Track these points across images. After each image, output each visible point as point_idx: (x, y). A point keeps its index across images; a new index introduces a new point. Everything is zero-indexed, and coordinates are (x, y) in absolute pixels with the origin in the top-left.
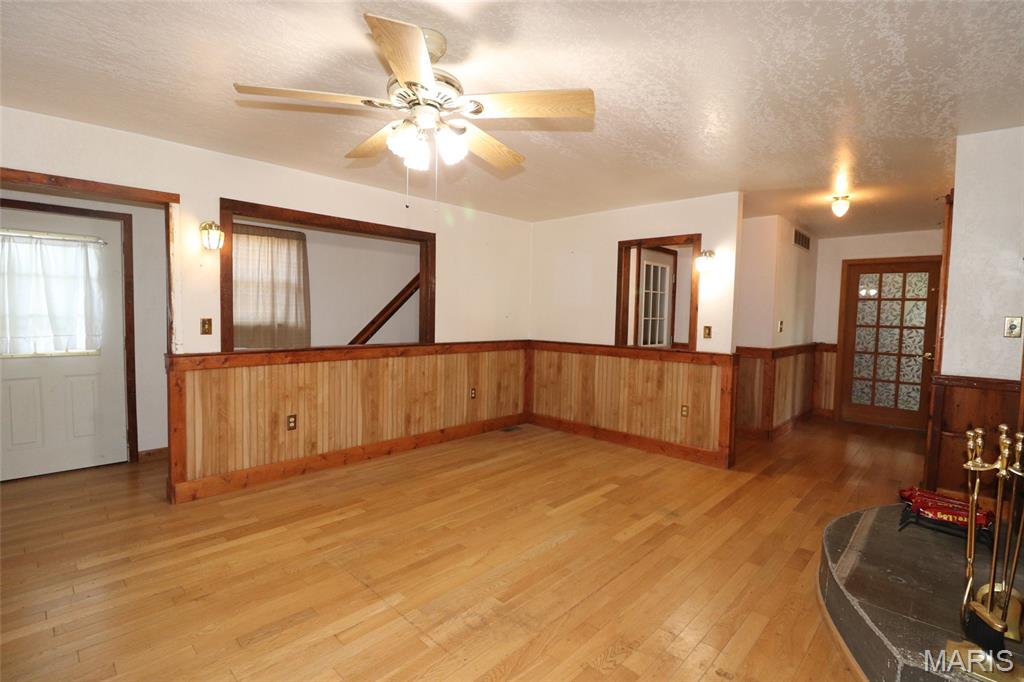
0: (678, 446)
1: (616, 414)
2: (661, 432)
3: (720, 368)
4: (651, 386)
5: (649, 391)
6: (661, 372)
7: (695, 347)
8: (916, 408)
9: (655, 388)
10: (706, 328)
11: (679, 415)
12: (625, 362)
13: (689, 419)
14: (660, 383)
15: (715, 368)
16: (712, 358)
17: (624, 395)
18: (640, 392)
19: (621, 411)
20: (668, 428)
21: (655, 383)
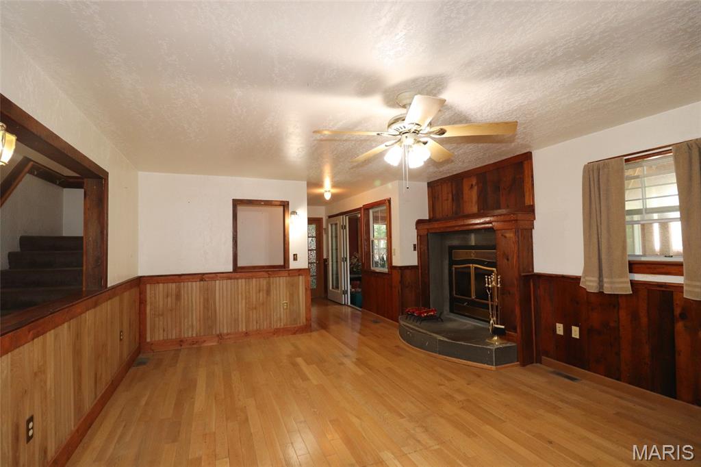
0: (283, 329)
1: (236, 320)
2: (270, 323)
3: (304, 277)
4: (262, 295)
5: (261, 298)
6: (269, 285)
7: (289, 267)
8: (315, 287)
9: (265, 295)
10: (294, 255)
11: (282, 310)
12: (242, 282)
13: (288, 310)
14: (268, 292)
15: (301, 277)
16: (300, 272)
17: (242, 306)
18: (254, 300)
19: (240, 317)
20: (275, 320)
21: (265, 292)
